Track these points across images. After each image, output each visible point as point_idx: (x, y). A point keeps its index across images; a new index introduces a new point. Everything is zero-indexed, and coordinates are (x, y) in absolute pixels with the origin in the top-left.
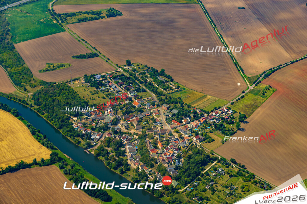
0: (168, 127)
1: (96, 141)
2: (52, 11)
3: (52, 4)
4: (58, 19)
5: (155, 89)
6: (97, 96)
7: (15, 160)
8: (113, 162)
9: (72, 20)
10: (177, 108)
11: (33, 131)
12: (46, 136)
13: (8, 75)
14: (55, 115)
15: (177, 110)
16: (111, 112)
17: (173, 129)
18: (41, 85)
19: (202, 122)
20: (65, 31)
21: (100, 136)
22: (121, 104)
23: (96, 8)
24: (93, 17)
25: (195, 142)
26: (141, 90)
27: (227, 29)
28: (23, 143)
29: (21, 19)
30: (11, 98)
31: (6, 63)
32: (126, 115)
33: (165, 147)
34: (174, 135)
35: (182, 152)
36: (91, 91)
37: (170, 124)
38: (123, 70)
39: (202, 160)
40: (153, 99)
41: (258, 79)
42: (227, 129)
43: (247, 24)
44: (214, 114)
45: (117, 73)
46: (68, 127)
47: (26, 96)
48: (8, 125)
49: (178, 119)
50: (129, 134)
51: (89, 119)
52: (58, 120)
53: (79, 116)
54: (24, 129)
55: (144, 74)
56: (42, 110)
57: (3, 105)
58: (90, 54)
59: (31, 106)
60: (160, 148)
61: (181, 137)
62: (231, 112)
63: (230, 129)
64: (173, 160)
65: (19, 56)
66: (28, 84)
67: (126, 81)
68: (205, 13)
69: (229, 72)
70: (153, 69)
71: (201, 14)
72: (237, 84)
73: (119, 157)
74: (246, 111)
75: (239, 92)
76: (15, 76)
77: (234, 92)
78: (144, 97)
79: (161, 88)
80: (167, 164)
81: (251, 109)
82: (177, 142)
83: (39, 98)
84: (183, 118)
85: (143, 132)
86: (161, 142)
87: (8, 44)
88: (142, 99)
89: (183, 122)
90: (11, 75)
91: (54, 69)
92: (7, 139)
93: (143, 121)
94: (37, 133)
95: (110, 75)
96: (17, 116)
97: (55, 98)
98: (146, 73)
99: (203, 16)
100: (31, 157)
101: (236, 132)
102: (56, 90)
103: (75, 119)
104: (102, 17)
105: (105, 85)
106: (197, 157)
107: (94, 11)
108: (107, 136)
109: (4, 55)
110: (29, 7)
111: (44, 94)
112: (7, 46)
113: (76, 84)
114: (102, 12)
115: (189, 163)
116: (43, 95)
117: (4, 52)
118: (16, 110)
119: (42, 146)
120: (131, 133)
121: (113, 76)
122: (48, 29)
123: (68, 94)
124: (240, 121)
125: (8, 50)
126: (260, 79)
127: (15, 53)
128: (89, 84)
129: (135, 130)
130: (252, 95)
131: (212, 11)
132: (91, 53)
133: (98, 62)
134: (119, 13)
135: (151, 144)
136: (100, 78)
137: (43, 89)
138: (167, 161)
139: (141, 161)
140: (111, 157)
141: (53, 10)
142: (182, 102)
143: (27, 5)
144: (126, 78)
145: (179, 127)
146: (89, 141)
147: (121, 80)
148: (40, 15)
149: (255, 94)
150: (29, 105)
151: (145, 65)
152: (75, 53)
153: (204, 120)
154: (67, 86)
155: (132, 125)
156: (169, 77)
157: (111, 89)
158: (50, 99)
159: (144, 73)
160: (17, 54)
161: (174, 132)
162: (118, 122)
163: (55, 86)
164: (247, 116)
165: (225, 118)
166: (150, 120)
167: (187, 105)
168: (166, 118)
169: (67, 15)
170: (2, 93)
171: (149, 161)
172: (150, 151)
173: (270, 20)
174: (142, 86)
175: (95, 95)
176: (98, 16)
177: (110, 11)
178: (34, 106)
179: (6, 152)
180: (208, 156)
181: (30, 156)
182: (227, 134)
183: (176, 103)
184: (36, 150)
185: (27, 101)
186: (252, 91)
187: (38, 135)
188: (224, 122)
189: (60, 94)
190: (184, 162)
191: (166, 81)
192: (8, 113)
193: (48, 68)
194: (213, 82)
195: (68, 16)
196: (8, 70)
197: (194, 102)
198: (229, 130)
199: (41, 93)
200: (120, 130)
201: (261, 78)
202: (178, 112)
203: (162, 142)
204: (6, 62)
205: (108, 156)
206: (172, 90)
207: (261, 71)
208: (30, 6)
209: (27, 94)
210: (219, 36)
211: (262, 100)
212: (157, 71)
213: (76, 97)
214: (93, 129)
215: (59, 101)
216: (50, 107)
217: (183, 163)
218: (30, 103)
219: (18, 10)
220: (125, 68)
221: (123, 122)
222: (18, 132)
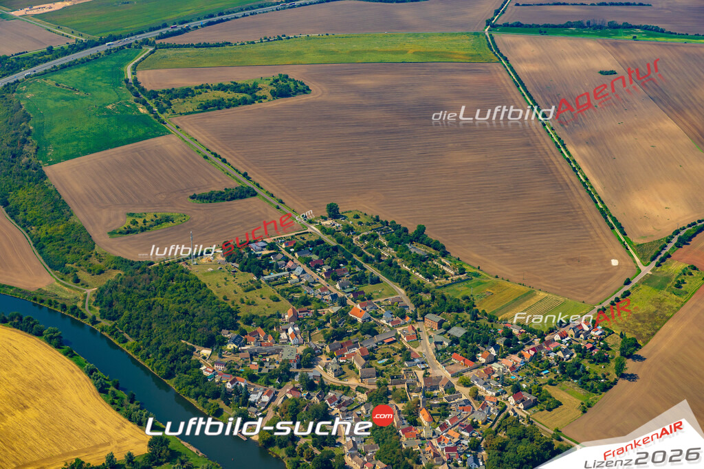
0: (441, 371)
1: (262, 408)
2: (135, 84)
3: (132, 67)
4: (151, 103)
5: (404, 276)
6: (259, 295)
7: (59, 456)
8: (308, 460)
9: (185, 105)
10: (461, 322)
11: (102, 385)
12: (134, 395)
13: (32, 244)
14: (156, 344)
15: (463, 329)
16: (295, 333)
17: (454, 375)
18: (115, 268)
19: (527, 358)
20: (170, 133)
21: (272, 395)
22: (321, 315)
23: (244, 77)
24: (238, 98)
25: (513, 410)
26: (369, 280)
27: (575, 125)
28: (78, 415)
29: (58, 104)
30: (42, 301)
31: (26, 214)
32: (335, 341)
33: (437, 421)
34: (458, 392)
35: (481, 434)
36: (242, 282)
37: (446, 364)
38: (321, 230)
39: (535, 453)
40: (400, 300)
41: (663, 249)
42: (592, 376)
43: (624, 111)
44: (557, 337)
45: (307, 238)
46: (190, 374)
47: (80, 295)
48: (38, 369)
49: (466, 352)
50: (343, 390)
51: (242, 353)
52: (163, 357)
53: (217, 346)
54: (79, 378)
55: (372, 239)
56: (121, 331)
57: (24, 319)
58: (235, 191)
59: (94, 322)
60: (426, 424)
61: (477, 397)
62: (599, 332)
63: (600, 375)
64: (461, 454)
65: (57, 197)
66: (82, 267)
67: (329, 256)
68: (518, 86)
69: (588, 232)
70: (396, 227)
71: (508, 88)
72: (609, 262)
73: (322, 449)
74: (636, 330)
75: (617, 282)
76: (49, 247)
77: (604, 283)
78: (378, 297)
79: (418, 274)
80: (446, 465)
81: (649, 325)
82: (468, 410)
83: (112, 302)
84: (479, 350)
85: (379, 384)
86: (427, 410)
87: (28, 167)
88: (373, 301)
89: (480, 359)
90: (39, 245)
91: (146, 229)
92: (37, 405)
93: (377, 356)
94: (112, 388)
95: (287, 242)
96: (58, 346)
97: (153, 299)
98: (377, 237)
99: (513, 92)
100: (101, 449)
101: (615, 383)
102: (153, 282)
103: (206, 352)
104: (261, 98)
105: (277, 266)
106: (521, 447)
107: (239, 82)
108: (290, 396)
109: (21, 193)
110: (76, 74)
111: (124, 291)
112: (26, 171)
113: (204, 264)
114: (259, 86)
115: (502, 462)
116: (122, 293)
117: (20, 187)
118: (57, 332)
119: (126, 420)
120: (349, 388)
121: (295, 244)
122: (126, 128)
123: (186, 291)
124: (625, 356)
125: (30, 181)
126: (668, 249)
127: (47, 190)
128: (237, 266)
129: (360, 380)
130: (650, 288)
131: (535, 81)
132: (236, 188)
133: (255, 208)
134: (300, 87)
135: (402, 416)
136: (262, 250)
137: (121, 279)
138: (445, 458)
139: (379, 457)
140: (301, 448)
141: (136, 82)
142: (474, 308)
143: (72, 71)
144: (328, 250)
145: (471, 370)
146: (245, 408)
147: (317, 254)
148: (104, 94)
149: (657, 288)
150: (88, 320)
151: (374, 217)
152: (196, 189)
153: (532, 353)
154: (183, 271)
155: (352, 367)
156: (437, 246)
157: (292, 276)
158: (141, 302)
159: (372, 236)
160: (52, 191)
161: (458, 384)
162: (314, 360)
163: (152, 271)
164: (640, 342)
165: (585, 347)
166: (395, 354)
167: (486, 314)
168: (436, 349)
169: (172, 94)
170: (20, 290)
171: (400, 459)
172: (400, 431)
173: (682, 101)
174: (370, 269)
175: (254, 291)
176: (250, 93)
177: (280, 82)
178: (100, 322)
179: (36, 437)
180: (549, 445)
181: (97, 446)
182: (592, 387)
183: (460, 310)
184: (112, 431)
185: (81, 309)
186: (648, 280)
187: (113, 393)
188: (583, 357)
189: (165, 289)
190: (488, 460)
191: (430, 255)
192: (37, 338)
193: (132, 227)
194: (548, 257)
195: (176, 96)
196: (32, 231)
197: (503, 308)
198: (596, 379)
199: (116, 287)
200: (322, 380)
201: (670, 246)
202: (466, 333)
203: (429, 410)
204: (25, 211)
205: (295, 446)
206: (447, 278)
207: (669, 231)
208: (79, 72)
209: (81, 291)
210: (555, 142)
211: (677, 301)
212: (406, 230)
213: (206, 297)
214: (252, 378)
215: (165, 308)
216: (141, 322)
217: (485, 463)
218: (89, 314)
219: (50, 82)
220: (324, 223)
221: (328, 359)
222: (64, 388)
